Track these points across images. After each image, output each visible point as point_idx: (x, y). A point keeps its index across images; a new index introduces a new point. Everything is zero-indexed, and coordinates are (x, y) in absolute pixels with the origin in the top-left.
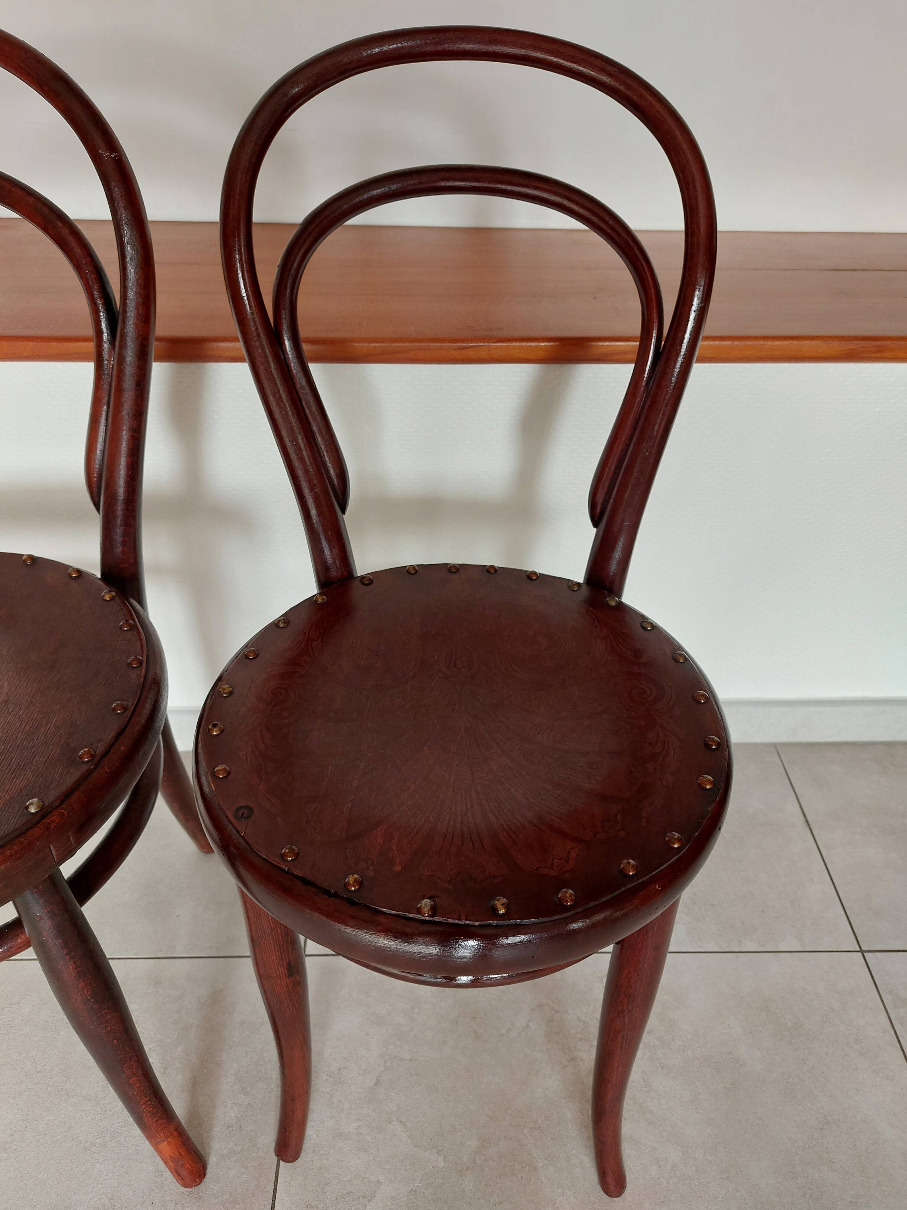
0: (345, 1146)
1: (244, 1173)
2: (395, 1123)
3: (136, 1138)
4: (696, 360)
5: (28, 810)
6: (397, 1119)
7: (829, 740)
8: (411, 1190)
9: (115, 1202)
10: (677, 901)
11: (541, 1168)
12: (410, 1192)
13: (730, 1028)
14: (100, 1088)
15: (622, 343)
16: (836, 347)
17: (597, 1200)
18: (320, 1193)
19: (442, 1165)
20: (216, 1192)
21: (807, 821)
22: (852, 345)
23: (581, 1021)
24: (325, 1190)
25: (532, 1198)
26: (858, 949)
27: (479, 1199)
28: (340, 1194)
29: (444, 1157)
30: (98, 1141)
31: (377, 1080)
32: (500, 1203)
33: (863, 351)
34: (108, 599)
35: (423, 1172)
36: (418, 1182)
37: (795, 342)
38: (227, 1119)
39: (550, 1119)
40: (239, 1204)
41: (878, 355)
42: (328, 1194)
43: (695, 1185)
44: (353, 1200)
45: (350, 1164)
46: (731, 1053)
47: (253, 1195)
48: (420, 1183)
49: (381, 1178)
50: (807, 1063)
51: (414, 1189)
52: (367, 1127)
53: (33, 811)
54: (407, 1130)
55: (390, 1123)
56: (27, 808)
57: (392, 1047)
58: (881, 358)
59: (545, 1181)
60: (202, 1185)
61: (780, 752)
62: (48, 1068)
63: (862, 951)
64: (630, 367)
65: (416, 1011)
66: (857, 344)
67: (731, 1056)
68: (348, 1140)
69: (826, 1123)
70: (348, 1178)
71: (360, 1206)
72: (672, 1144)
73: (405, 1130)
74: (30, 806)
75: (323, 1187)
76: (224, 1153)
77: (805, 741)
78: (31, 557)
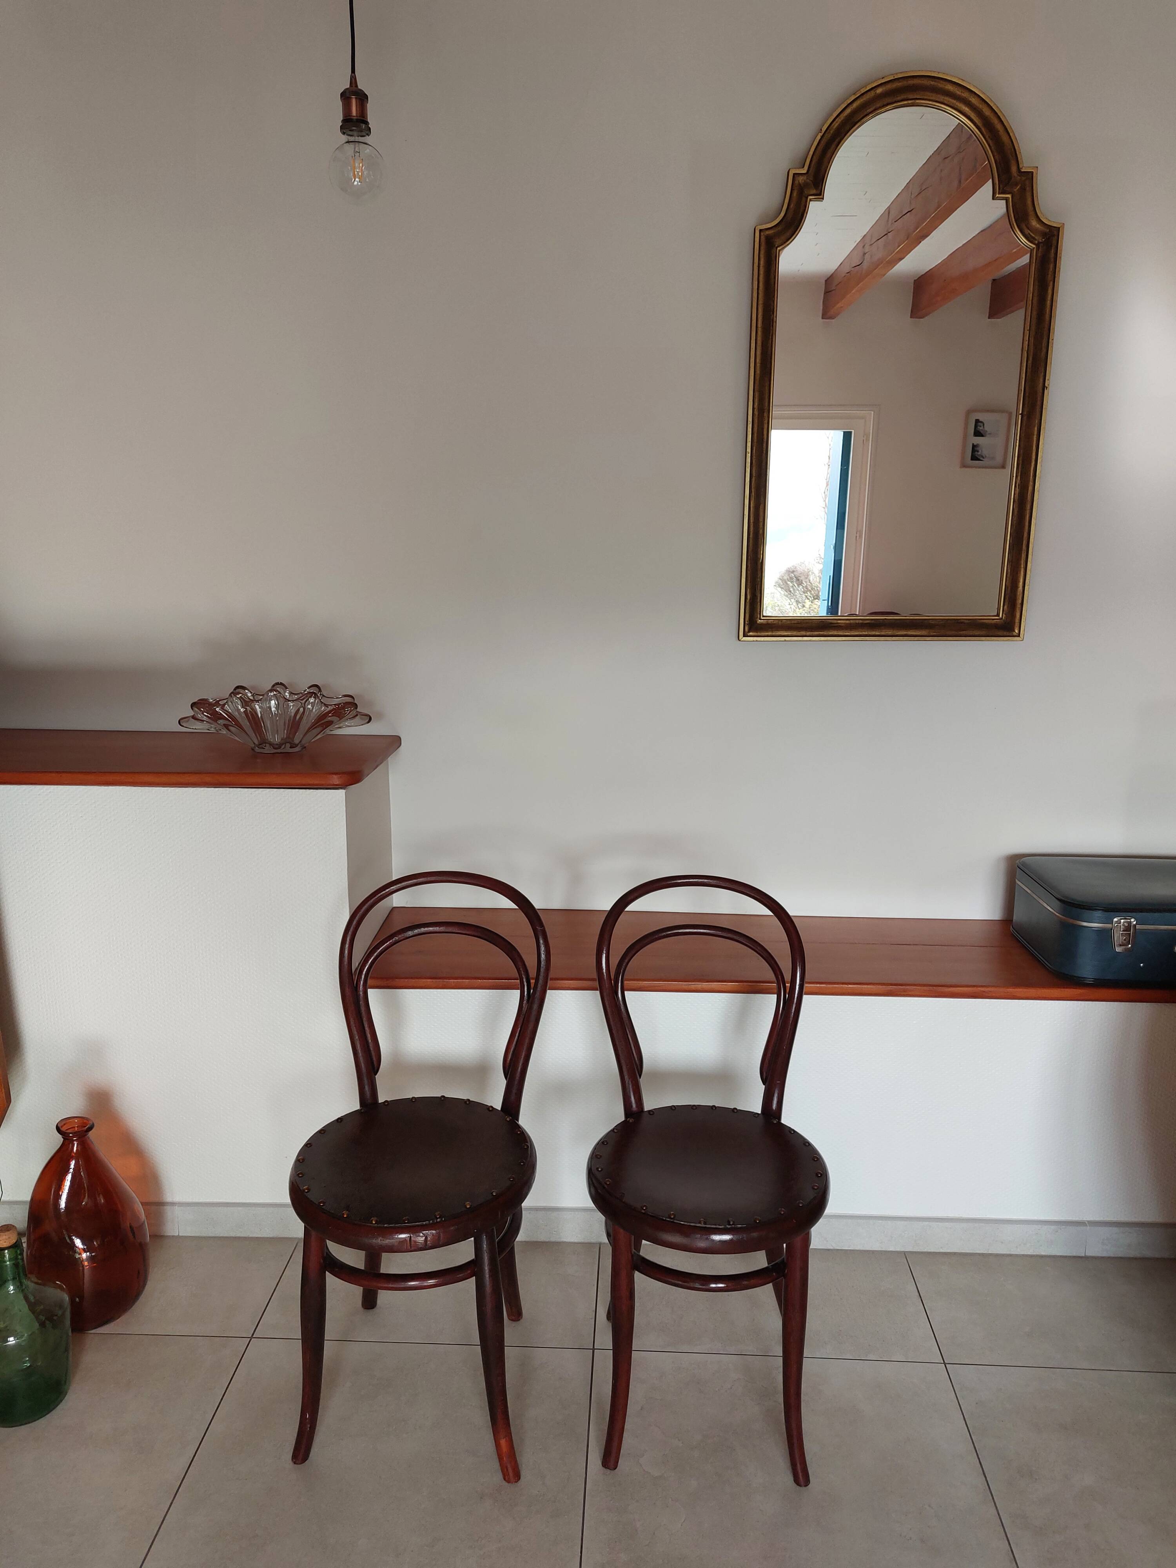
61: (907, 1257)
63: (944, 1363)
77: (925, 1250)
78: (469, 1100)
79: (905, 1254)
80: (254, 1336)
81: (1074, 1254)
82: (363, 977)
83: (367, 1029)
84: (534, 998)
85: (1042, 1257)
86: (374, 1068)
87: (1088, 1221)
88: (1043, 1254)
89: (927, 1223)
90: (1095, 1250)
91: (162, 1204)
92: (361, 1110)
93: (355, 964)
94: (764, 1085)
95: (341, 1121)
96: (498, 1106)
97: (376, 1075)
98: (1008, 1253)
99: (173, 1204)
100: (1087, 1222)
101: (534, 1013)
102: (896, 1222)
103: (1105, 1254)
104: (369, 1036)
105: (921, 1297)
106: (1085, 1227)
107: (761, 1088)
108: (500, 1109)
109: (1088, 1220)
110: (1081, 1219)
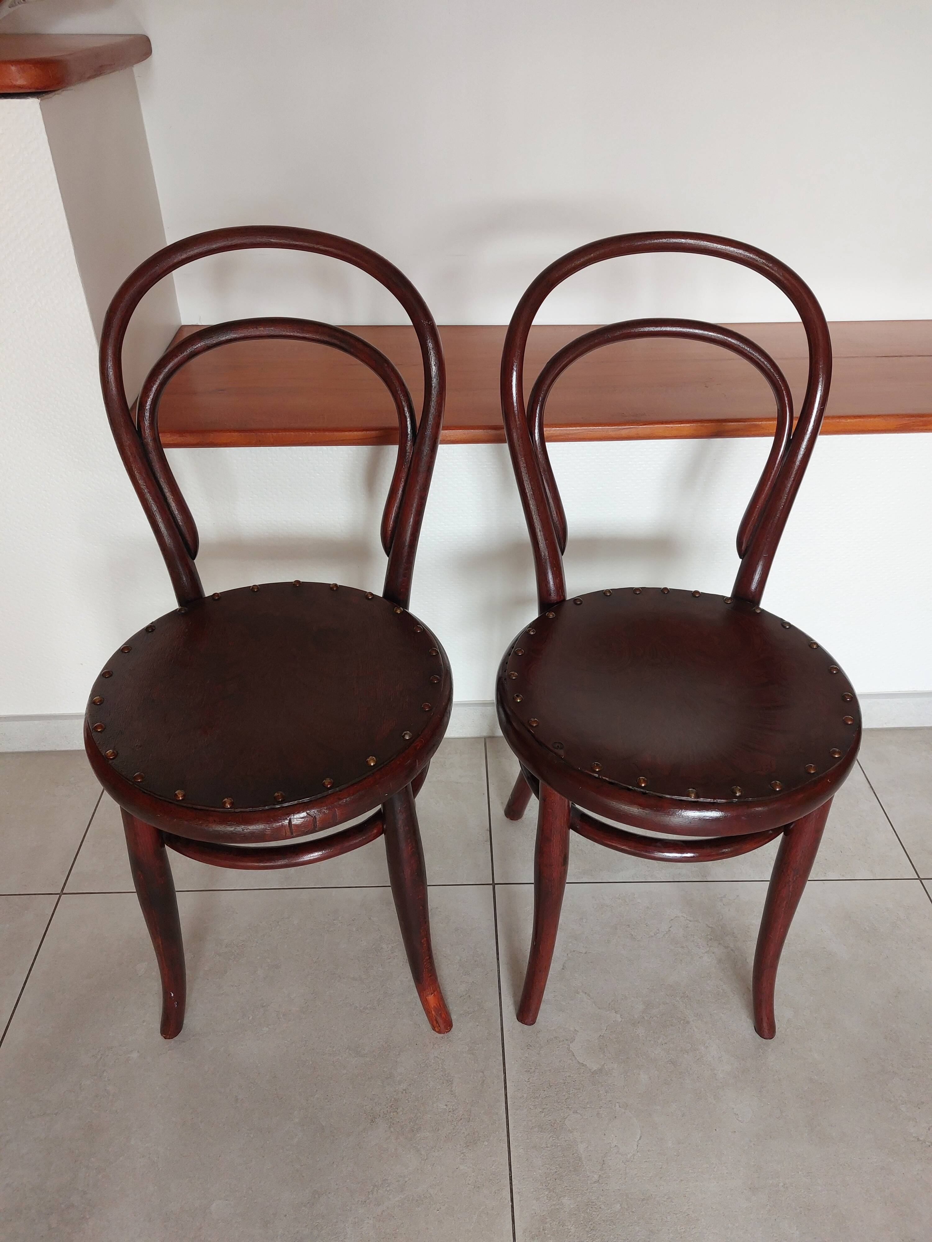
0: (548, 1008)
1: (478, 1025)
2: (582, 994)
4: (820, 433)
5: (405, 738)
6: (582, 991)
7: (885, 726)
8: (600, 1035)
9: (390, 1044)
10: (831, 800)
11: (692, 1022)
12: (600, 1037)
13: (822, 931)
14: (362, 973)
15: (735, 423)
16: (894, 422)
17: (735, 1042)
18: (535, 1037)
19: (620, 1021)
20: (460, 1037)
21: (871, 787)
22: (905, 421)
23: (709, 927)
24: (538, 1036)
25: (688, 1040)
26: (917, 877)
27: (650, 1041)
28: (549, 1038)
29: (621, 1015)
30: (369, 1006)
31: (563, 966)
32: (666, 1043)
33: (913, 425)
34: (399, 613)
35: (607, 1025)
36: (604, 1031)
37: (862, 420)
38: (459, 992)
39: (695, 991)
40: (478, 1044)
41: (925, 428)
42: (541, 1038)
43: (806, 1032)
44: (560, 1042)
45: (553, 1020)
46: (825, 948)
47: (487, 1039)
48: (606, 1031)
49: (577, 1028)
50: (882, 954)
51: (602, 1035)
52: (561, 996)
53: (407, 738)
54: (591, 998)
55: (578, 994)
56: (404, 736)
57: (571, 944)
58: (926, 429)
59: (695, 1030)
60: (450, 1033)
62: (321, 960)
63: (919, 878)
64: (772, 439)
65: (584, 921)
66: (909, 420)
67: (825, 950)
68: (550, 1005)
69: (899, 993)
70: (553, 1028)
71: (565, 1046)
72: (786, 1006)
73: (589, 998)
74: (406, 735)
75: (537, 1034)
76: (461, 1013)
78: (336, 585)
80: (64, 892)
82: (147, 414)
83: (168, 494)
84: (423, 438)
86: (188, 549)
92: (180, 610)
93: (131, 397)
94: (740, 558)
95: (153, 630)
96: (379, 591)
97: (194, 559)
101: (425, 459)
104: (173, 505)
105: (873, 789)
107: (736, 562)
108: (381, 595)
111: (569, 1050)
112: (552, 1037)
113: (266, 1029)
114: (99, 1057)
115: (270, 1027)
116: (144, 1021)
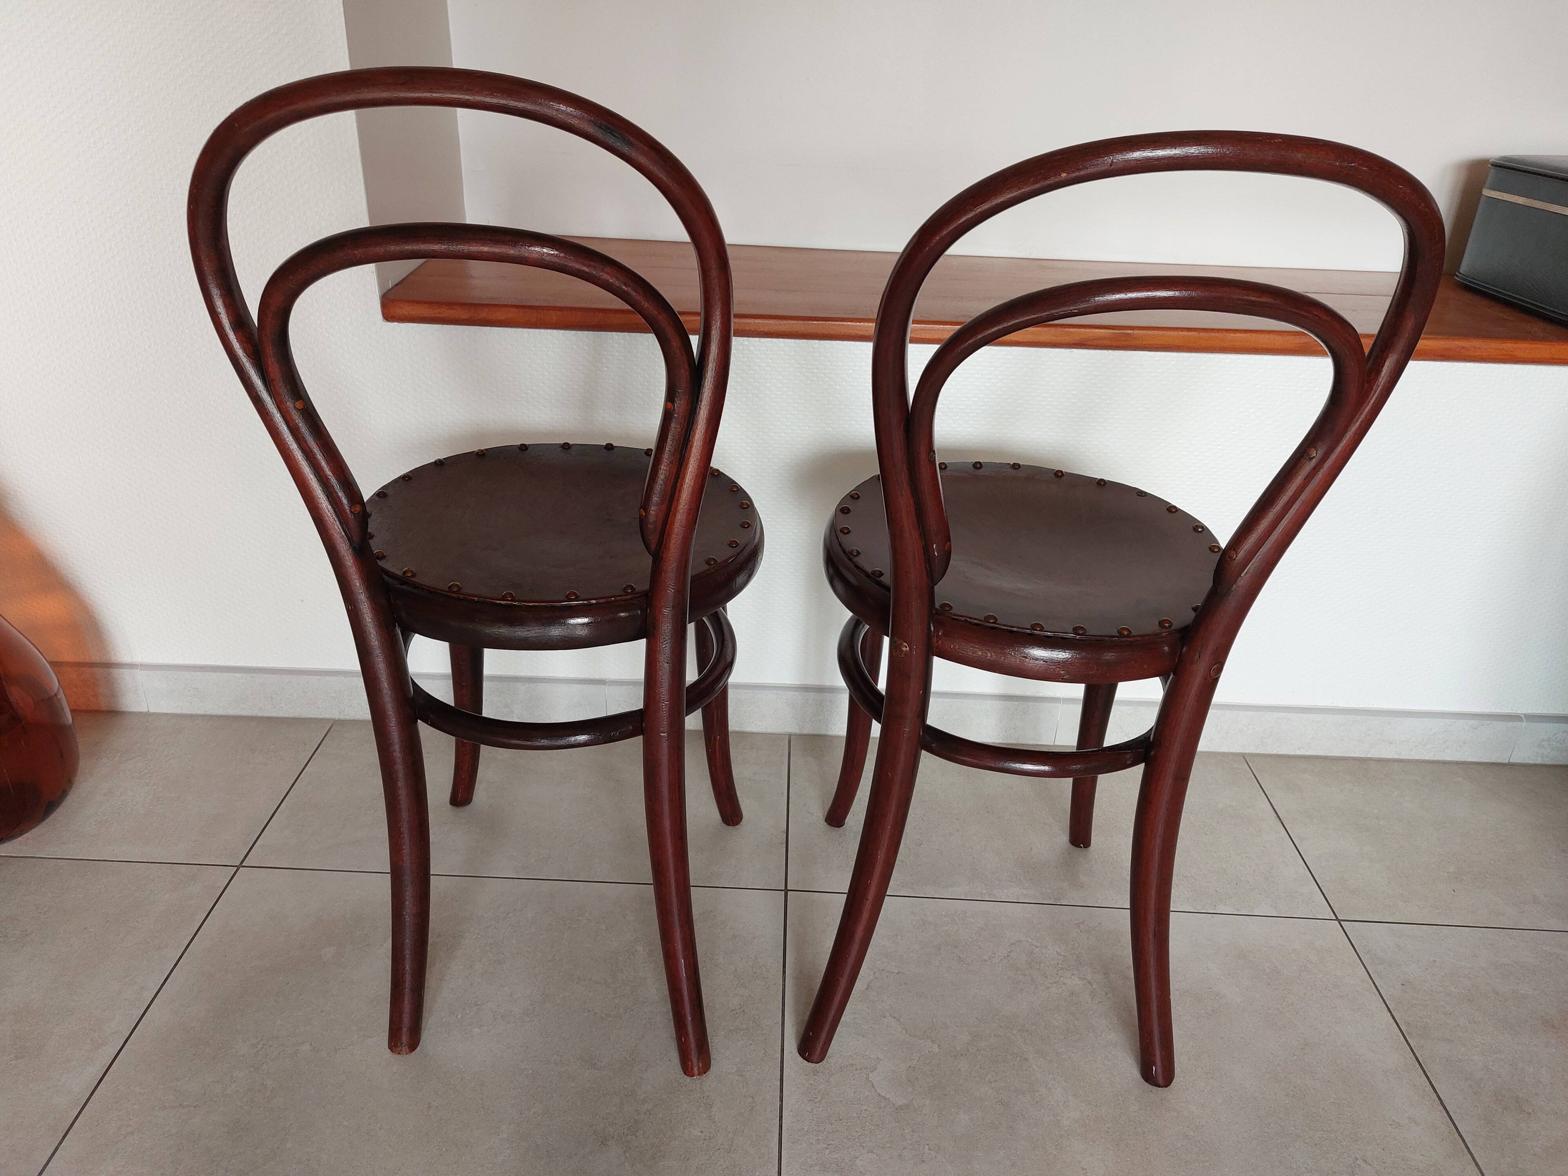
0: (844, 1031)
1: (751, 1044)
2: (889, 1018)
3: (648, 1013)
6: (890, 1015)
8: (910, 1066)
9: (636, 1057)
11: (1031, 1059)
12: (909, 1068)
14: (609, 976)
19: (937, 1051)
21: (1278, 817)
23: (1061, 955)
25: (1025, 1080)
26: (1335, 918)
27: (975, 1077)
28: (843, 1064)
29: (939, 1045)
30: (613, 1013)
32: (996, 1081)
35: (919, 1055)
38: (730, 1005)
39: (1038, 1025)
40: (750, 1065)
44: (856, 1070)
45: (849, 1044)
46: (1210, 988)
47: (762, 1060)
48: (917, 1062)
49: (881, 1057)
50: (1286, 1000)
51: (912, 1066)
52: (862, 1019)
54: (901, 1024)
55: (884, 1017)
57: (879, 962)
59: (1036, 1068)
61: (1248, 762)
63: (1337, 919)
65: (900, 938)
67: (1211, 990)
69: (1306, 1045)
70: (849, 1054)
71: (863, 1075)
73: (899, 1023)
76: (730, 1029)
77: (1274, 752)
79: (1244, 757)
80: (243, 865)
81: (1493, 760)
85: (1445, 763)
87: (1525, 715)
88: (1448, 759)
89: (1284, 714)
90: (1524, 754)
91: (109, 665)
98: (1396, 757)
99: (132, 666)
100: (1522, 716)
102: (1238, 712)
103: (1539, 761)
106: (1519, 723)
109: (1524, 712)
110: (1514, 712)
111: (867, 1079)
112: (847, 1064)
113: (477, 1030)
114: (260, 1046)
115: (482, 1028)
116: (322, 1011)
